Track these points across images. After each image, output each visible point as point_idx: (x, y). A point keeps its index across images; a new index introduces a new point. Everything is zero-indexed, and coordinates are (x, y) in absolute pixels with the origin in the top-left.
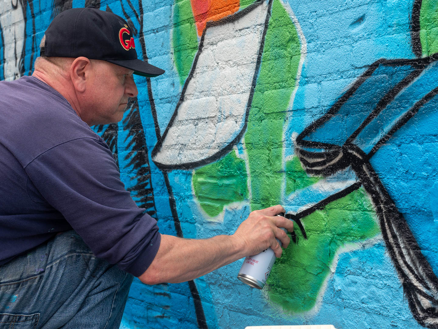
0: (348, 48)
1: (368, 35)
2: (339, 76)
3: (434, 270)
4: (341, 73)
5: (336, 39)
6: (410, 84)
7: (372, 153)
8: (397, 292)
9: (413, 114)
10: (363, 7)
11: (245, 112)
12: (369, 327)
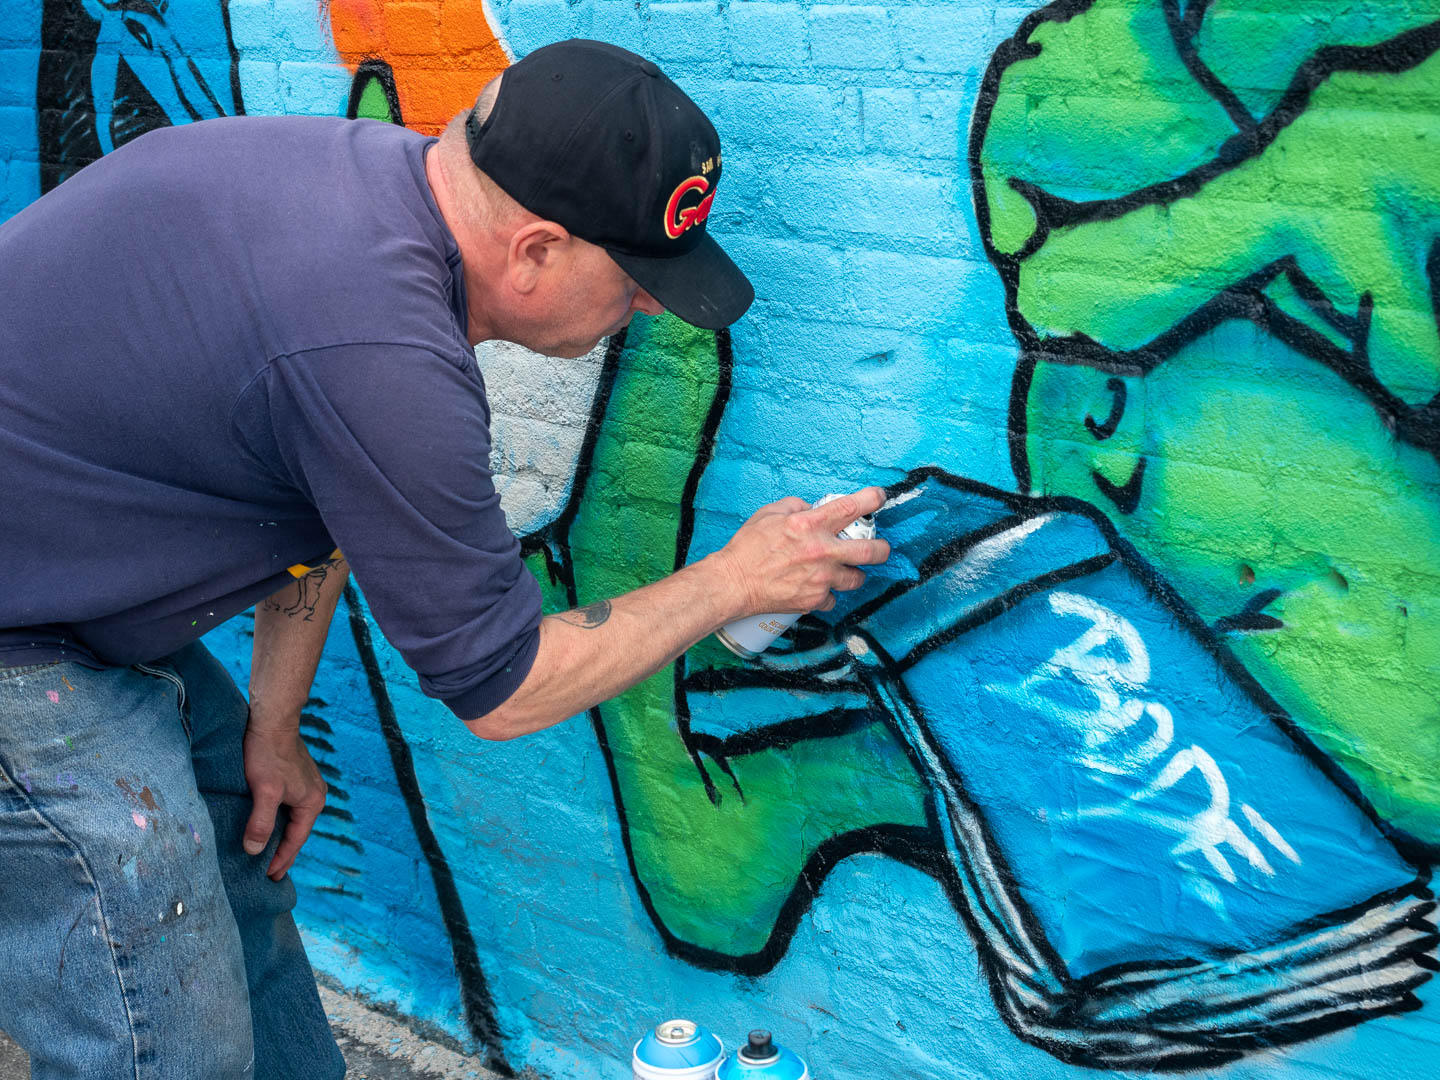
0: (854, 415)
1: (900, 401)
2: (827, 469)
3: (1048, 934)
5: (820, 383)
7: (909, 662)
8: (964, 961)
9: (1006, 604)
10: (888, 332)
11: (572, 474)
12: (897, 1019)
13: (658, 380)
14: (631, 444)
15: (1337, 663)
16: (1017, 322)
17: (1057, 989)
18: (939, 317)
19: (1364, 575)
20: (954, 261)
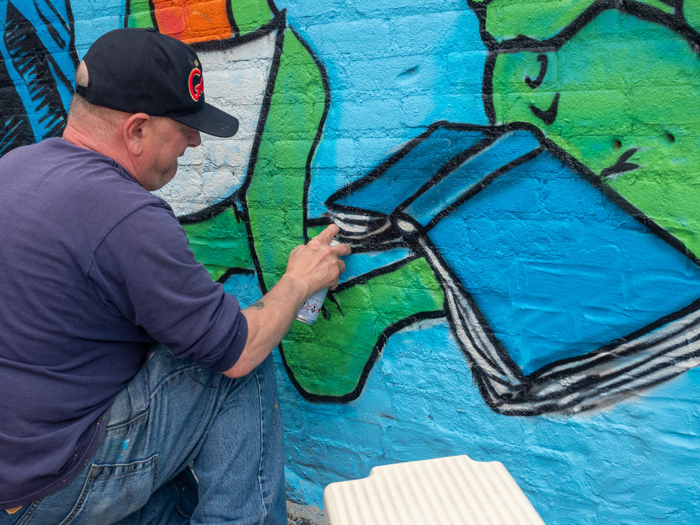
0: (397, 103)
1: (423, 90)
2: (384, 134)
3: (510, 354)
4: (388, 131)
5: (379, 90)
6: (481, 153)
7: (431, 226)
8: (464, 377)
9: (483, 186)
10: (415, 57)
11: (247, 163)
12: (428, 413)
13: (291, 107)
14: (278, 142)
15: (670, 181)
16: (486, 37)
17: (516, 382)
18: (443, 43)
19: (684, 131)
20: (450, 12)
